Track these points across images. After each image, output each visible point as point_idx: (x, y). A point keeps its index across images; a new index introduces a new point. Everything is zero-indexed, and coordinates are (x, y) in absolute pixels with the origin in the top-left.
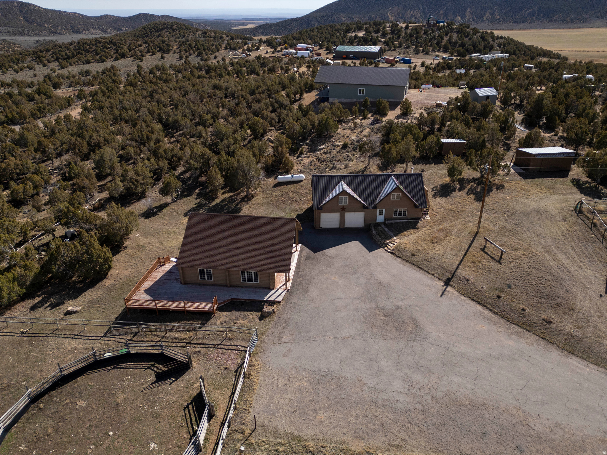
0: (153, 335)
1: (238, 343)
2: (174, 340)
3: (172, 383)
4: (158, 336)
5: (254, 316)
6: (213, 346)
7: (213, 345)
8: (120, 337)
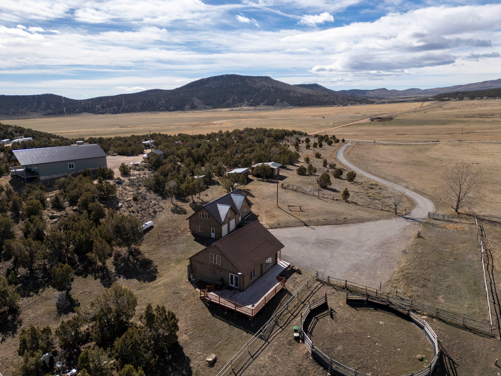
0: (284, 316)
1: (316, 286)
2: (296, 308)
3: (335, 312)
4: (287, 314)
5: (295, 275)
6: (312, 295)
7: (311, 293)
8: (274, 332)
